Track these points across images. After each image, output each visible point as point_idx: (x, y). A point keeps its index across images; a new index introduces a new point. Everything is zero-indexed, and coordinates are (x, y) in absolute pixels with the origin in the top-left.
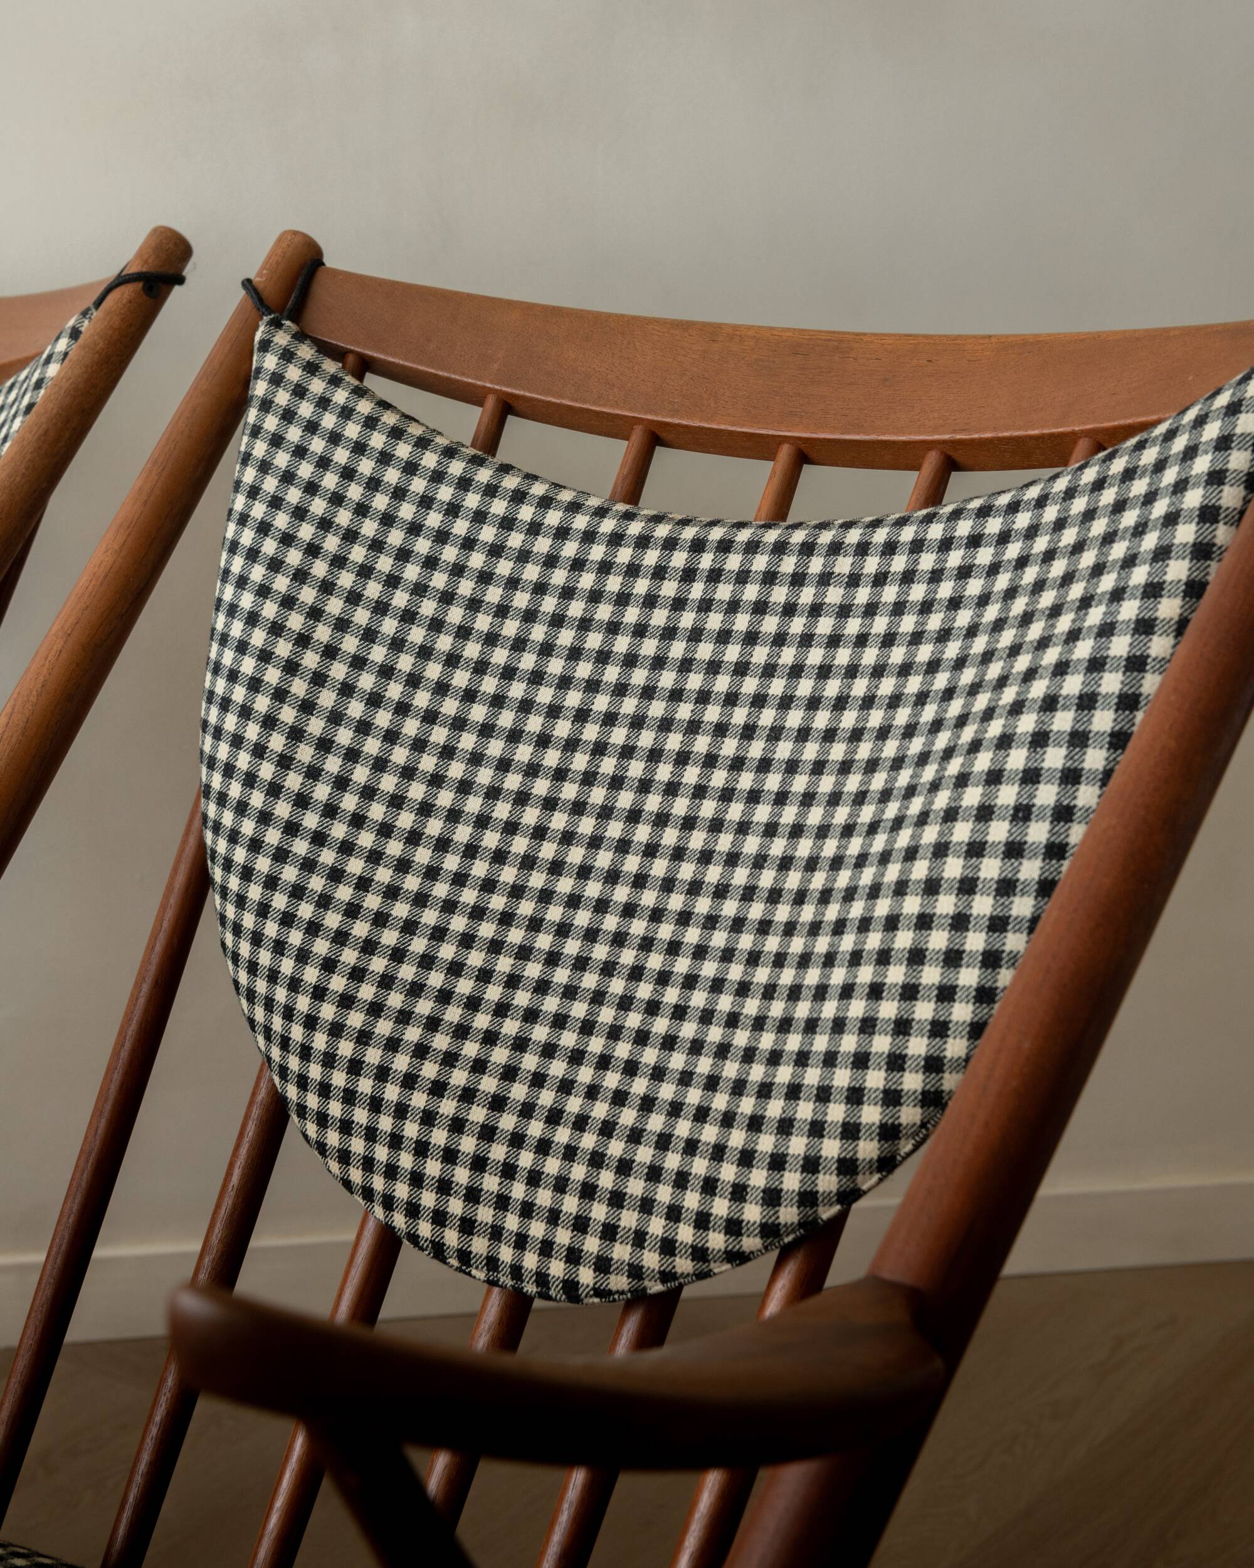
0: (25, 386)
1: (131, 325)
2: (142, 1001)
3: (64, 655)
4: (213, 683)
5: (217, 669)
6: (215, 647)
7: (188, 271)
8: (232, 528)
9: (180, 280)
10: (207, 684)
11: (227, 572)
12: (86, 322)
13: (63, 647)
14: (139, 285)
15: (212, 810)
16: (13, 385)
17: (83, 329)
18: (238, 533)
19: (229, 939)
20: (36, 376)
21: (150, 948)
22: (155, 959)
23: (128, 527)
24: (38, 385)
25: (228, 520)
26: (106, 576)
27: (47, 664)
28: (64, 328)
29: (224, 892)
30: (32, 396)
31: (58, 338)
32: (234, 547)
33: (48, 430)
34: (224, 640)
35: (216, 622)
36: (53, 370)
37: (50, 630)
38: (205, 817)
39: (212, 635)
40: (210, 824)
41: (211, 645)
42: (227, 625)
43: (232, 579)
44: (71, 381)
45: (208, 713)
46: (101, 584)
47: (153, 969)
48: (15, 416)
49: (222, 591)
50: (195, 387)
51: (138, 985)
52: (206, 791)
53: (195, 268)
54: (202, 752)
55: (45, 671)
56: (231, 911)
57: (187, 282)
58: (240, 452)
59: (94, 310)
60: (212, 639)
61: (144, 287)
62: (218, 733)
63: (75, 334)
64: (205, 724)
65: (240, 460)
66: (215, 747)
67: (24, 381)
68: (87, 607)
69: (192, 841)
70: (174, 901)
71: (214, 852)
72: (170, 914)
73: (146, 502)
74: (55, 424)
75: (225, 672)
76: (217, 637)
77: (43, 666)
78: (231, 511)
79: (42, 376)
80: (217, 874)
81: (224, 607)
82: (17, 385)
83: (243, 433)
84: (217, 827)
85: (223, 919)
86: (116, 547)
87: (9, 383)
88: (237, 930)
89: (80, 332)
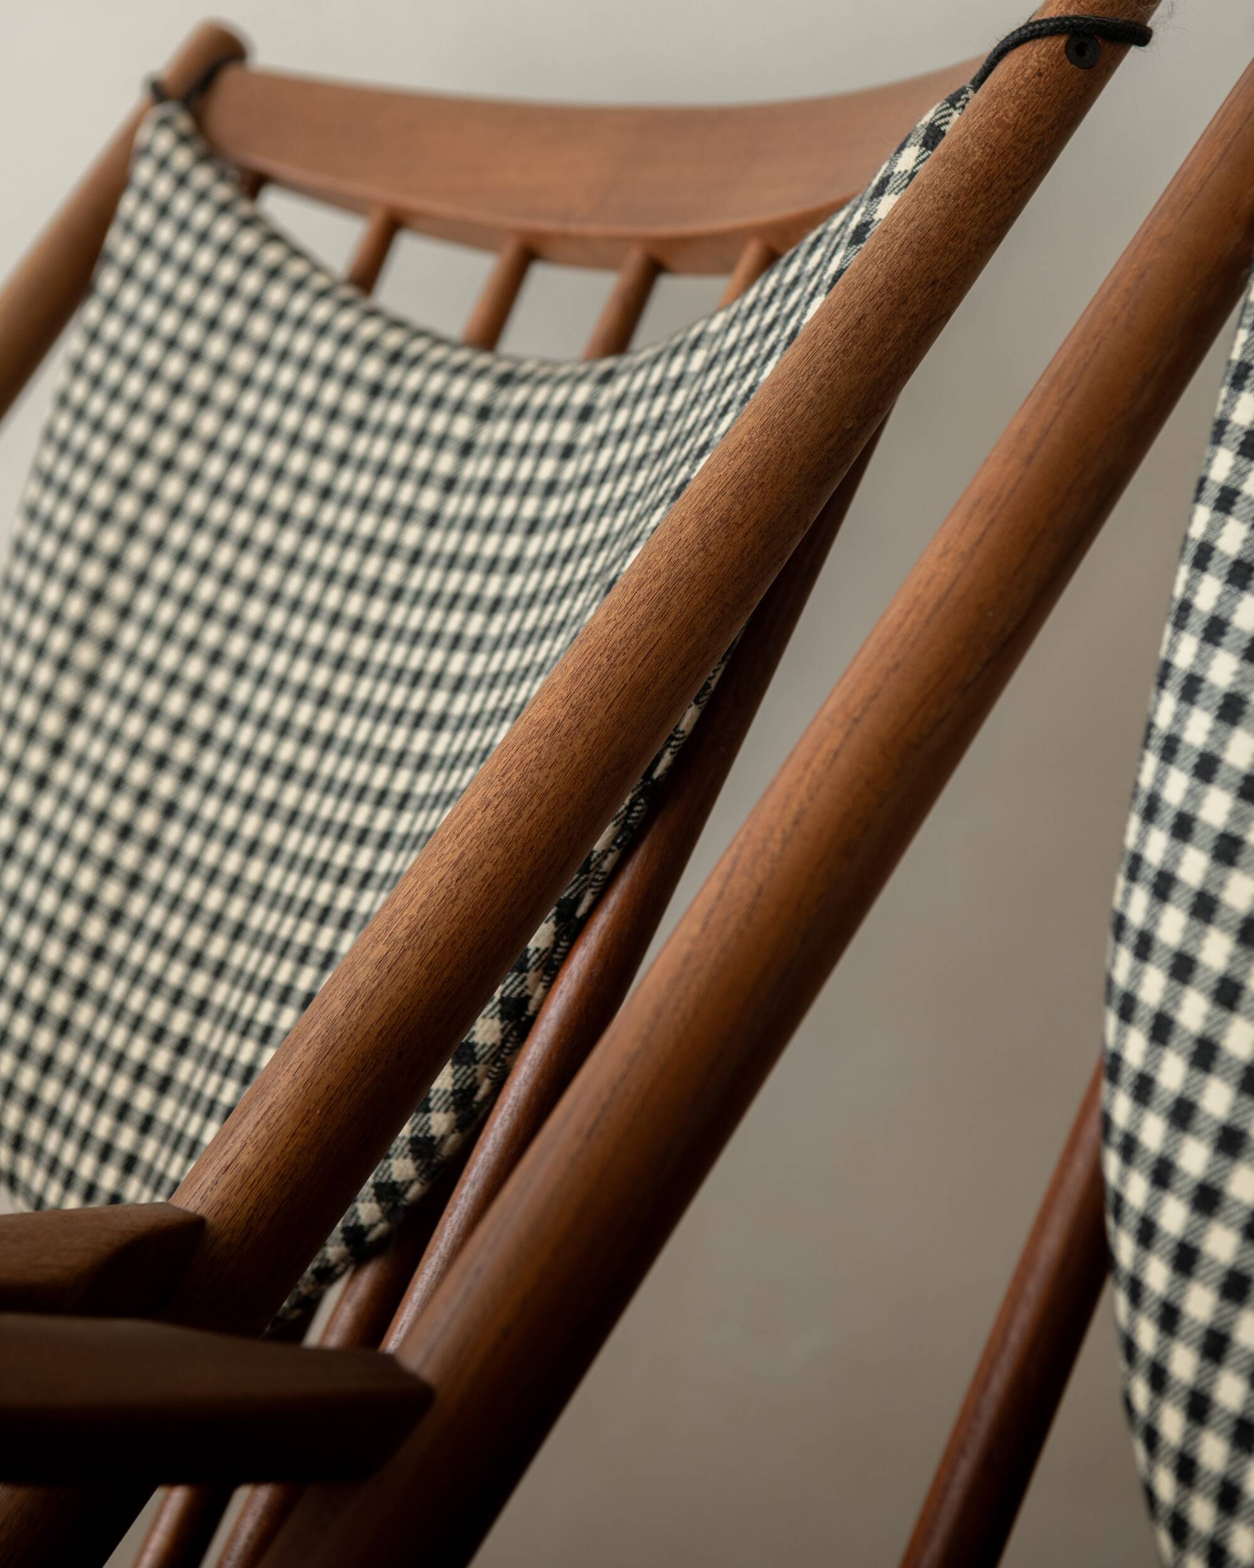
0: (837, 239)
1: (1038, 119)
2: (955, 1495)
3: (842, 762)
4: (1142, 839)
5: (1151, 811)
6: (1151, 762)
7: (1156, 21)
8: (1202, 517)
9: (1143, 37)
10: (1131, 841)
11: (1185, 607)
12: (956, 115)
13: (842, 745)
14: (1059, 43)
15: (1122, 1108)
16: (819, 239)
17: (947, 128)
18: (1214, 528)
19: (1141, 1393)
20: (857, 218)
21: (981, 1382)
22: (989, 1408)
23: (991, 508)
24: (859, 236)
25: (1197, 500)
26: (939, 605)
27: (808, 777)
28: (915, 129)
29: (1136, 1290)
30: (845, 257)
31: (902, 147)
32: (1203, 556)
33: (863, 317)
34: (1170, 749)
35: (1155, 711)
36: (887, 205)
37: (822, 709)
38: (1106, 1122)
39: (1148, 736)
40: (1116, 1138)
41: (1142, 759)
42: (1179, 719)
43: (1196, 623)
44: (913, 224)
45: (1126, 902)
46: (928, 622)
47: (982, 1428)
48: (813, 295)
49: (1173, 648)
50: (1146, 231)
51: (949, 1463)
52: (1112, 1065)
53: (1170, 14)
54: (1110, 982)
55: (802, 791)
56: (1147, 1336)
57: (1154, 39)
58: (1229, 363)
59: (971, 92)
60: (1146, 745)
61: (1067, 46)
62: (1144, 947)
63: (933, 136)
64: (1119, 924)
65: (1229, 379)
66: (1136, 976)
67: (838, 231)
68: (897, 665)
69: (1080, 1167)
70: (1034, 1289)
71: (1119, 1199)
72: (1025, 1316)
73: (1030, 458)
74: (878, 307)
75: (1168, 817)
76: (1156, 742)
77: (800, 780)
78: (1202, 482)
79: (868, 218)
80: (1125, 1248)
81: (1175, 682)
82: (826, 239)
83: (1240, 325)
84: (1129, 1148)
85: (1130, 1348)
86: (964, 546)
87: (811, 238)
88: (1158, 1378)
89: (943, 133)
